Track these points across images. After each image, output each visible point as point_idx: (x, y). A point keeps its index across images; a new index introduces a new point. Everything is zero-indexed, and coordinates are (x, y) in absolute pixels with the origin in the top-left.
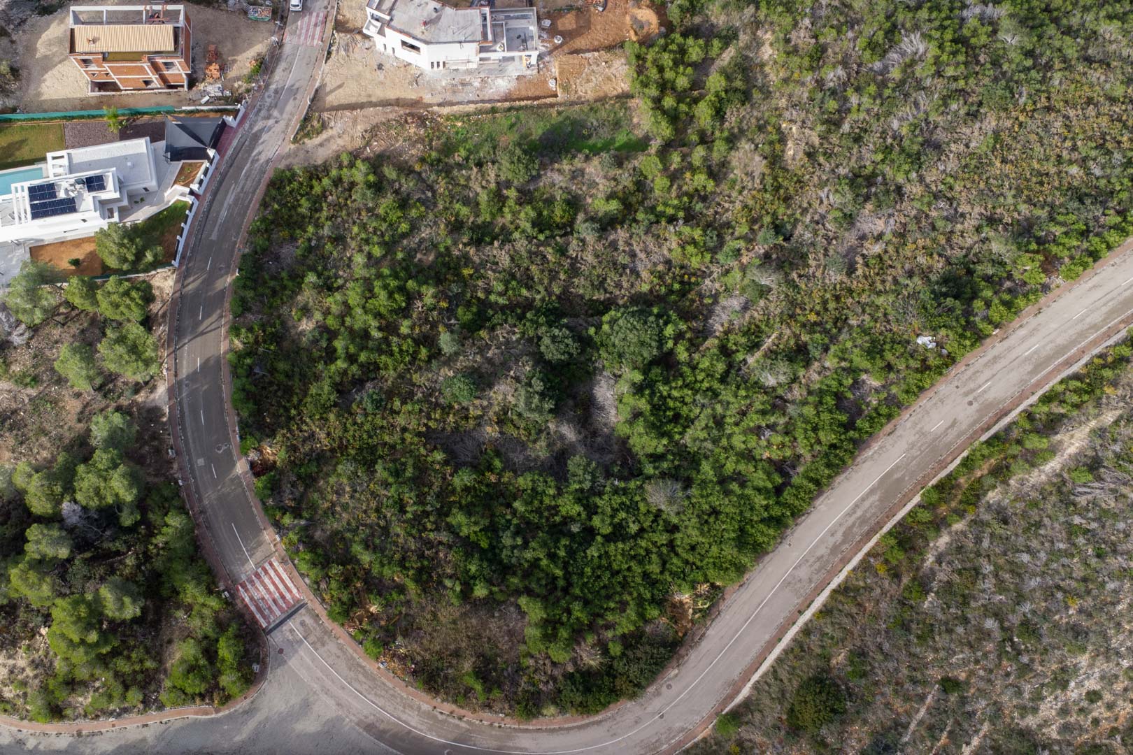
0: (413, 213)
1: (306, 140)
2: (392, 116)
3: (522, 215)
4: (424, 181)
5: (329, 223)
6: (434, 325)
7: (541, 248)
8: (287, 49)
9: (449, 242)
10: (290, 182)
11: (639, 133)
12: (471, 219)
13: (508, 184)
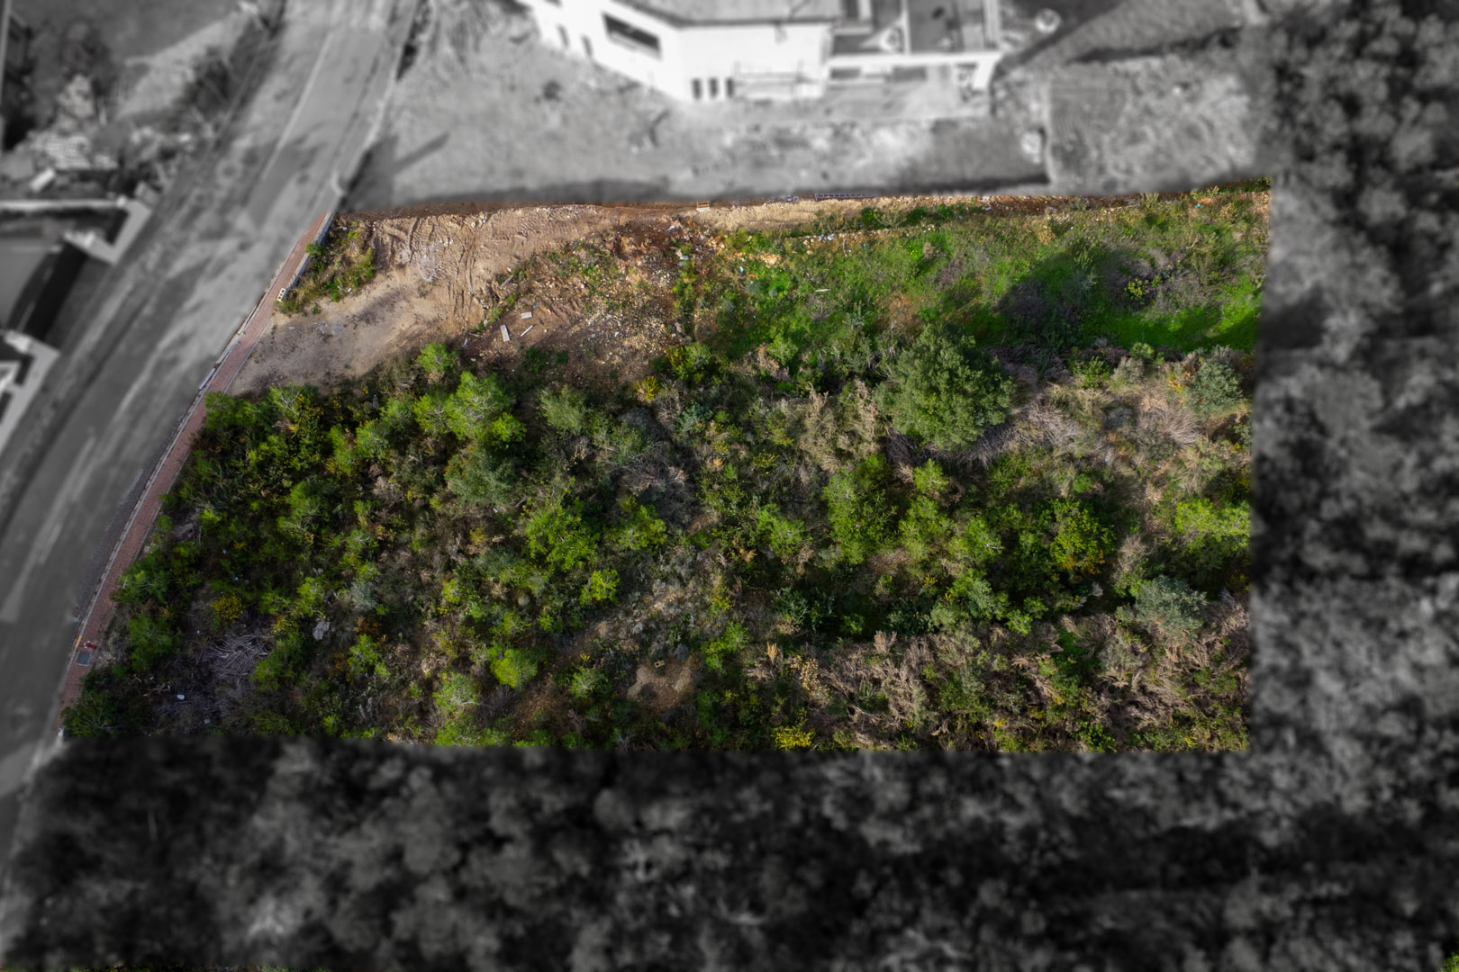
0: (630, 538)
1: (325, 304)
2: (576, 235)
3: (957, 545)
4: (662, 434)
5: (369, 569)
6: (682, 931)
7: (1021, 661)
8: (294, 38)
9: (737, 639)
10: (261, 436)
11: (1296, 292)
12: (805, 555)
13: (916, 451)
